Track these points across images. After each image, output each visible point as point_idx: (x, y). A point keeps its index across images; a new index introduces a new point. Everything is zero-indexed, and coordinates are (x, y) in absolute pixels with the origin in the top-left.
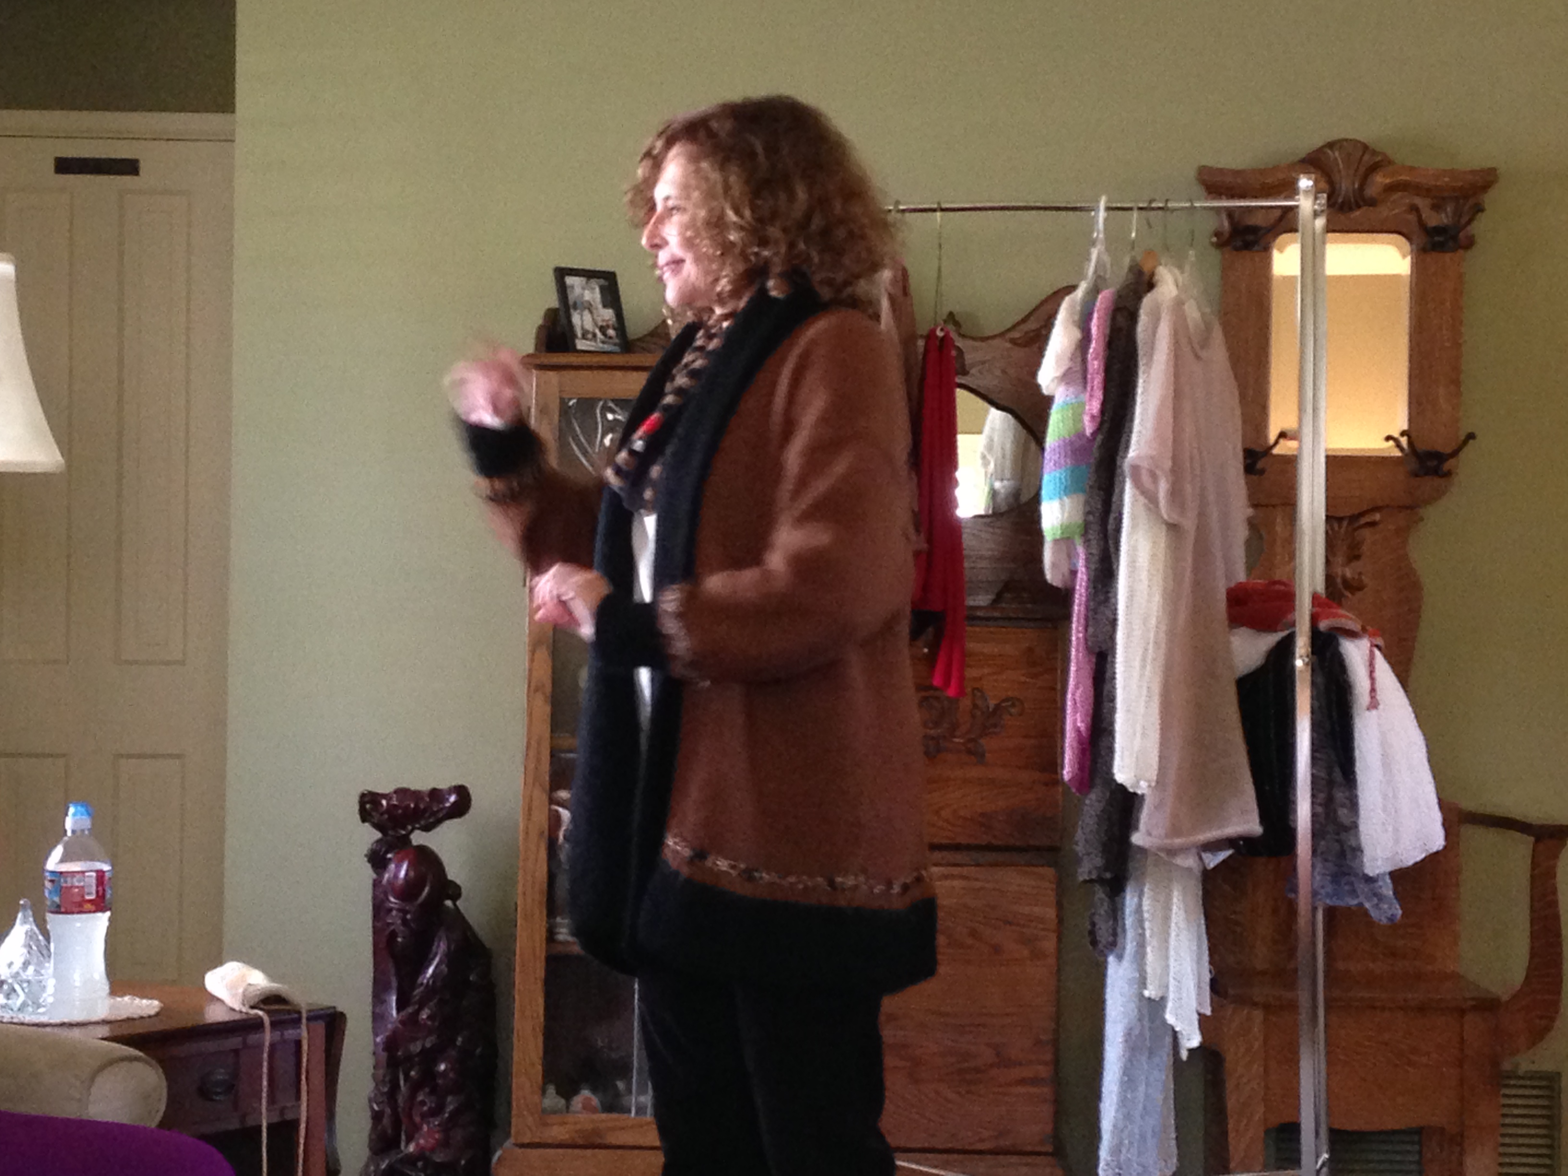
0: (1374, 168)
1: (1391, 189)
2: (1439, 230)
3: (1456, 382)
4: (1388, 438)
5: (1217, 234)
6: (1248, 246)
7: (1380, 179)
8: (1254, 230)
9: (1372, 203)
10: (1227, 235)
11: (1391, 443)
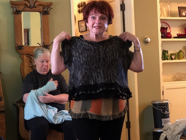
0: (36, 2)
1: (38, 5)
2: (45, 12)
3: (49, 35)
4: (38, 43)
5: (14, 11)
6: (18, 13)
7: (37, 4)
8: (19, 11)
9: (35, 7)
10: (15, 12)
11: (38, 44)
